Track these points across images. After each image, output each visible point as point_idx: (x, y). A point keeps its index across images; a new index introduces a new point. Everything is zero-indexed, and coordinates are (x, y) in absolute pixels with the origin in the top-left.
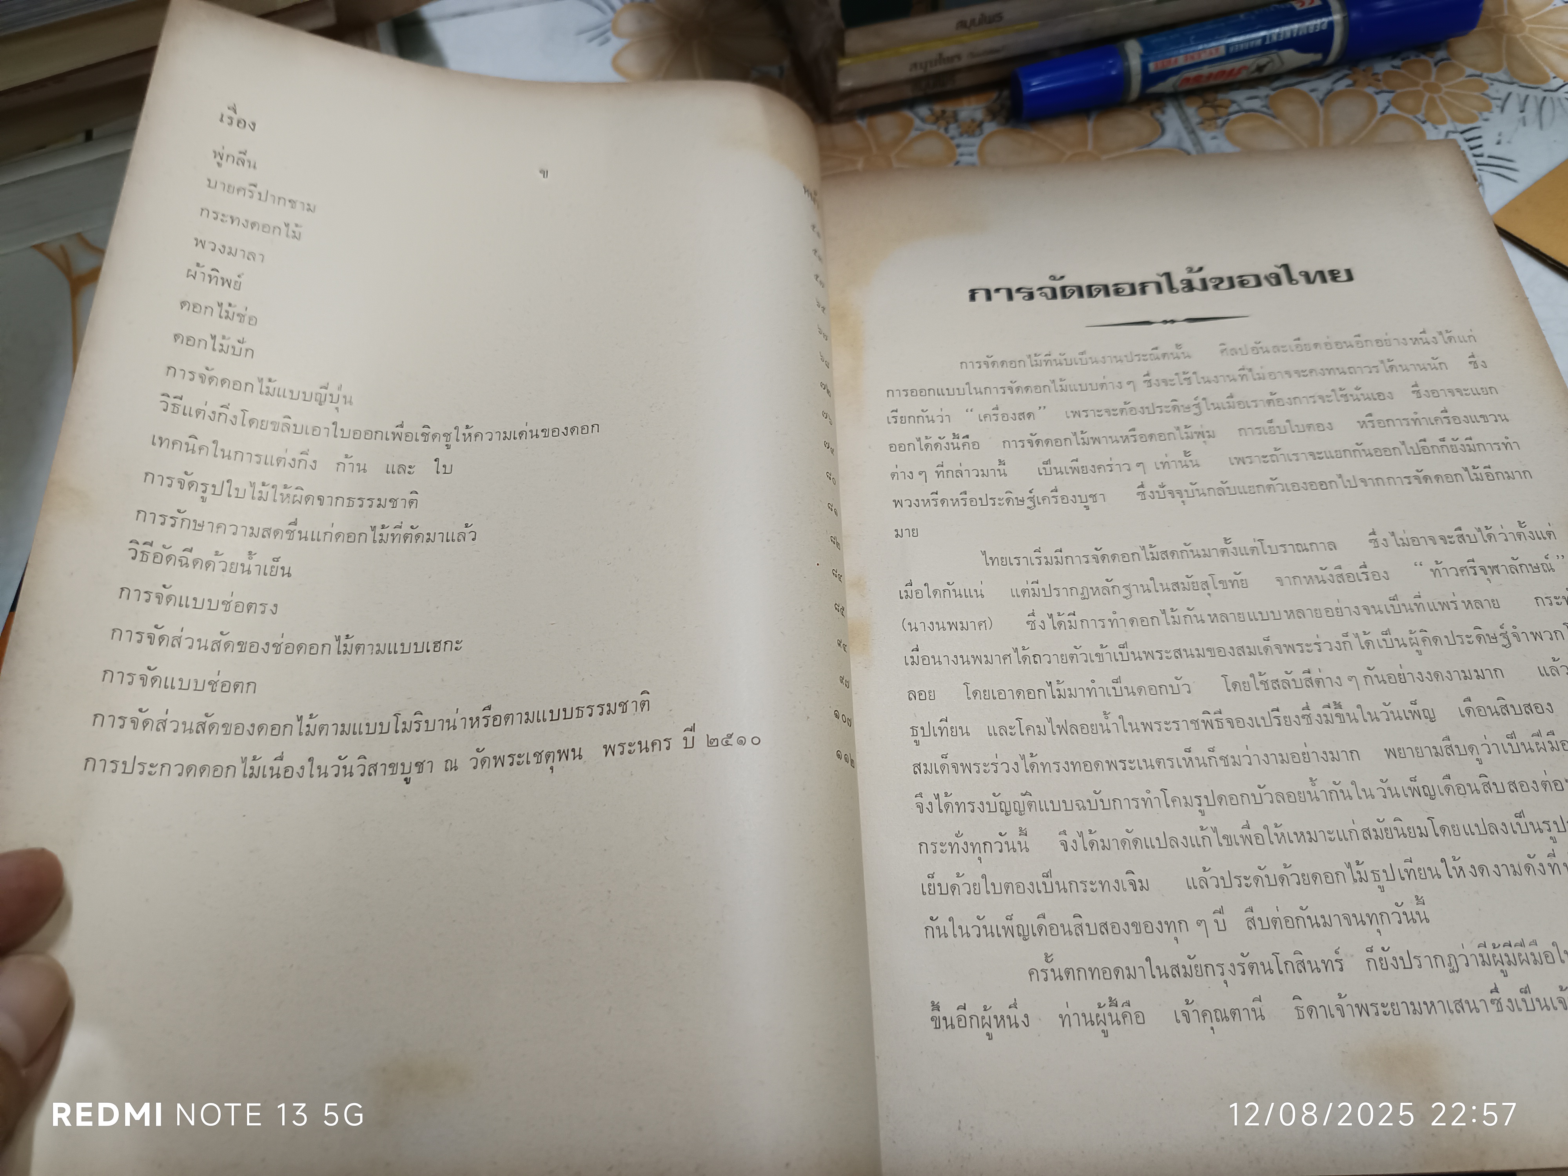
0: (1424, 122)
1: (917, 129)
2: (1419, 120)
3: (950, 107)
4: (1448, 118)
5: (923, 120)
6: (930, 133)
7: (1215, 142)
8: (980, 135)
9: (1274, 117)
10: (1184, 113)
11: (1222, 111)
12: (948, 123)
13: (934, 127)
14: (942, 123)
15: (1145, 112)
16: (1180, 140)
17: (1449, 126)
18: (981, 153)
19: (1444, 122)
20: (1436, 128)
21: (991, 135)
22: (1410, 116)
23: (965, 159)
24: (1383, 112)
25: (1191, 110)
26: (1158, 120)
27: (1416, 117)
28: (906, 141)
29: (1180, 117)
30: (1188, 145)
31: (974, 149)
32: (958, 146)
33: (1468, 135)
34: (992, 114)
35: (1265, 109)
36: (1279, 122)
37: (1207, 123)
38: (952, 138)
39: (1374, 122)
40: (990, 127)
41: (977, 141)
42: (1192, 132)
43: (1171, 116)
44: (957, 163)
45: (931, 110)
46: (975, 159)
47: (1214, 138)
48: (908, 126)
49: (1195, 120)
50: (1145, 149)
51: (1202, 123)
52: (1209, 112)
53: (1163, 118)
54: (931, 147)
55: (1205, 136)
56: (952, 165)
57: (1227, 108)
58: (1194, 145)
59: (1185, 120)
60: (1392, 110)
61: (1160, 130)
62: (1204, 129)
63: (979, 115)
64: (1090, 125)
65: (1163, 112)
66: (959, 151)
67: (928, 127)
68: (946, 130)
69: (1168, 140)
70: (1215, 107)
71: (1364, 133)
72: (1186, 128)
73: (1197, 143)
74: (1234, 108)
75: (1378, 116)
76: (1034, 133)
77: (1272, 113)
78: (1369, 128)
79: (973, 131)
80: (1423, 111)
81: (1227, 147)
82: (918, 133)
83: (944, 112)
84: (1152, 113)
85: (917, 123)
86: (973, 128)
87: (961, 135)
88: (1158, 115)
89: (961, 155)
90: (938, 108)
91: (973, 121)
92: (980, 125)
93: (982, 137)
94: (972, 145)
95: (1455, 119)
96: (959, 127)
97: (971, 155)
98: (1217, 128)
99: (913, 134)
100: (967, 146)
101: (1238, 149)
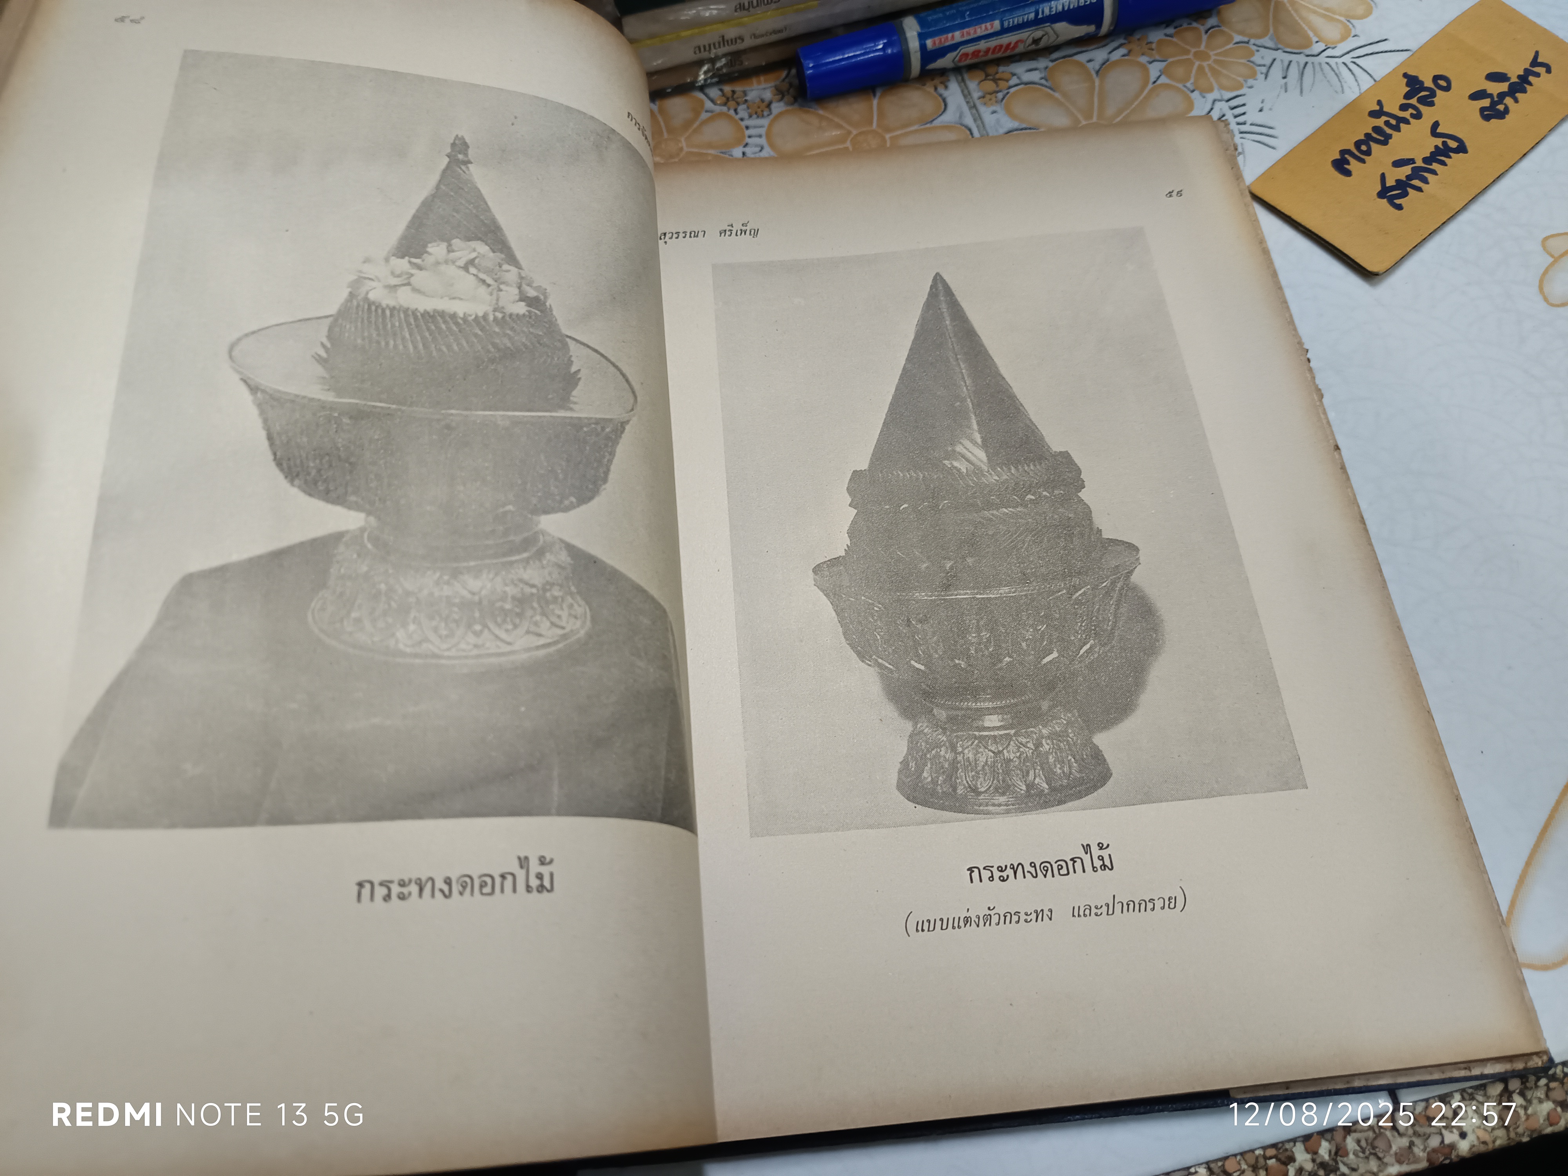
0: (1192, 91)
1: (707, 111)
2: (1188, 88)
3: (739, 88)
4: (1215, 85)
5: (712, 101)
6: (721, 115)
7: (995, 116)
8: (768, 115)
9: (1052, 89)
10: (966, 86)
11: (1002, 84)
12: (738, 104)
13: (725, 109)
14: (732, 103)
15: (929, 88)
16: (961, 115)
17: (1215, 94)
18: (768, 135)
19: (1210, 89)
20: (1203, 97)
21: (779, 116)
22: (1180, 85)
23: (752, 142)
24: (1155, 82)
25: (973, 84)
26: (941, 95)
27: (1185, 86)
28: (697, 123)
29: (962, 91)
30: (969, 121)
31: (762, 131)
32: (747, 128)
33: (1234, 103)
34: (781, 94)
35: (1043, 82)
36: (1056, 95)
37: (988, 97)
38: (742, 120)
39: (1146, 92)
40: (778, 107)
41: (765, 122)
42: (973, 107)
43: (953, 92)
45: (722, 91)
46: (763, 141)
47: (994, 112)
48: (698, 109)
49: (976, 94)
50: (928, 126)
51: (983, 97)
52: (990, 85)
53: (946, 93)
54: (720, 131)
55: (985, 112)
57: (1007, 80)
58: (975, 120)
59: (967, 95)
60: (1163, 80)
61: (943, 107)
62: (985, 104)
63: (768, 95)
64: (875, 102)
65: (946, 87)
66: (748, 132)
67: (718, 109)
68: (736, 111)
69: (948, 117)
70: (995, 80)
71: (1136, 103)
72: (968, 102)
73: (978, 118)
74: (1014, 80)
75: (1150, 86)
76: (821, 112)
77: (1050, 84)
78: (1141, 97)
79: (762, 111)
80: (1192, 80)
81: (1005, 122)
82: (709, 114)
83: (734, 92)
84: (936, 88)
85: (708, 105)
86: (762, 109)
87: (750, 116)
88: (941, 90)
89: (750, 137)
90: (727, 88)
91: (762, 101)
92: (769, 106)
93: (771, 117)
94: (762, 127)
95: (1223, 87)
96: (748, 108)
97: (760, 136)
98: (997, 102)
99: (704, 116)
100: (755, 127)
101: (1015, 124)
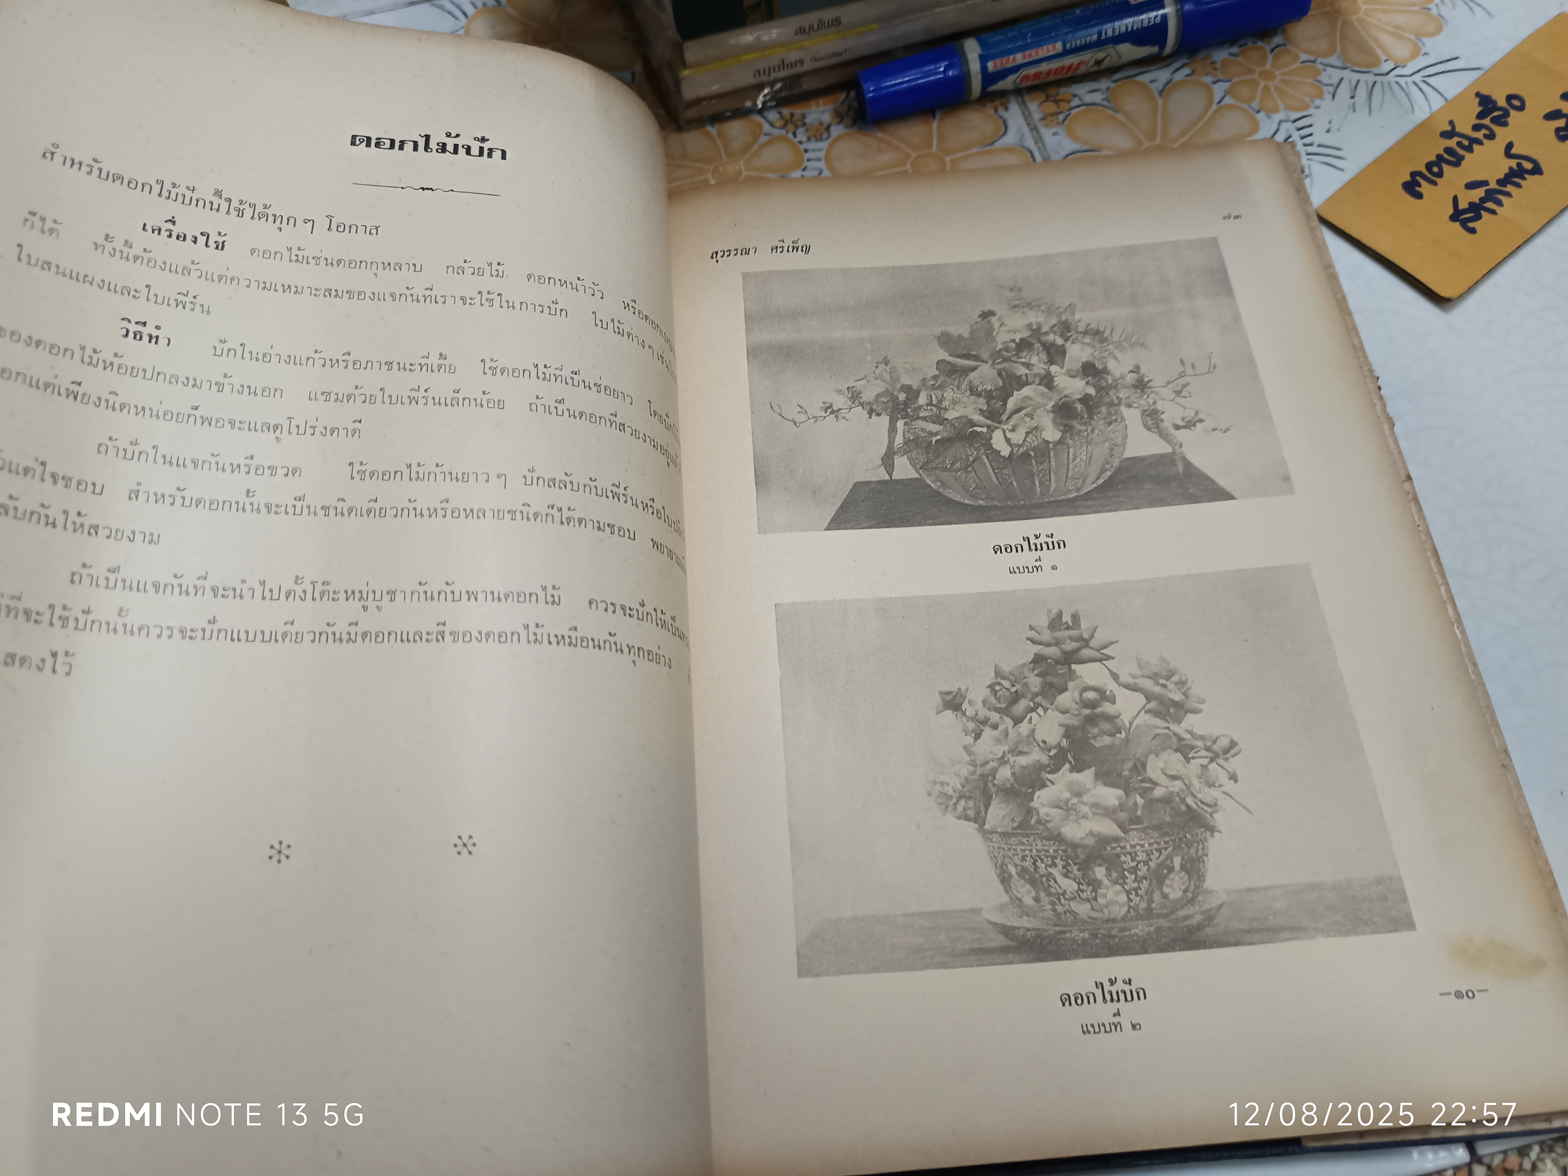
0: (1258, 112)
1: (766, 135)
2: (1254, 109)
3: (797, 111)
4: (1281, 106)
5: (772, 125)
6: (779, 138)
7: (1056, 138)
8: (827, 138)
9: (1112, 109)
10: (1028, 109)
11: (1064, 106)
12: (797, 127)
13: (783, 132)
14: (790, 127)
15: (989, 110)
16: (1022, 137)
17: (1281, 115)
18: (827, 158)
19: (1276, 110)
20: (1269, 118)
21: (838, 138)
22: (1245, 106)
23: (811, 165)
24: (1219, 103)
25: (1033, 107)
26: (1001, 117)
27: (1250, 107)
28: (756, 147)
29: (1023, 113)
30: (1030, 143)
31: (821, 154)
32: (806, 151)
33: (1300, 124)
34: (840, 117)
35: (1105, 103)
36: (1120, 116)
37: (1049, 119)
38: (801, 142)
39: (1210, 113)
40: (837, 130)
41: (824, 145)
42: (1034, 129)
43: (1014, 114)
44: (805, 169)
45: (780, 113)
46: (822, 165)
47: (1055, 134)
48: (757, 131)
49: (1037, 116)
50: (988, 148)
51: (1044, 119)
52: (1051, 107)
53: (1006, 115)
54: (779, 154)
55: (1047, 133)
56: (799, 171)
57: (1069, 102)
58: (1036, 142)
59: (1027, 116)
60: (1228, 100)
61: (1003, 130)
62: (1046, 126)
63: (827, 118)
64: (935, 125)
65: (1006, 109)
66: (807, 156)
67: (776, 132)
68: (795, 134)
69: (1010, 139)
70: (1057, 102)
71: (1201, 124)
72: (1028, 124)
73: (1039, 140)
74: (1075, 102)
75: (1214, 106)
76: (880, 135)
77: (1112, 106)
78: (1206, 118)
79: (821, 134)
80: (1257, 101)
81: (1067, 144)
82: (768, 138)
83: (792, 115)
84: (996, 110)
85: (767, 127)
86: (821, 132)
87: (809, 139)
88: (1001, 111)
89: (809, 160)
90: (786, 111)
91: (821, 124)
92: (828, 128)
93: (830, 140)
94: (820, 150)
95: (1289, 108)
96: (807, 131)
97: (819, 160)
98: (1058, 124)
99: (763, 139)
100: (814, 150)
101: (1077, 147)
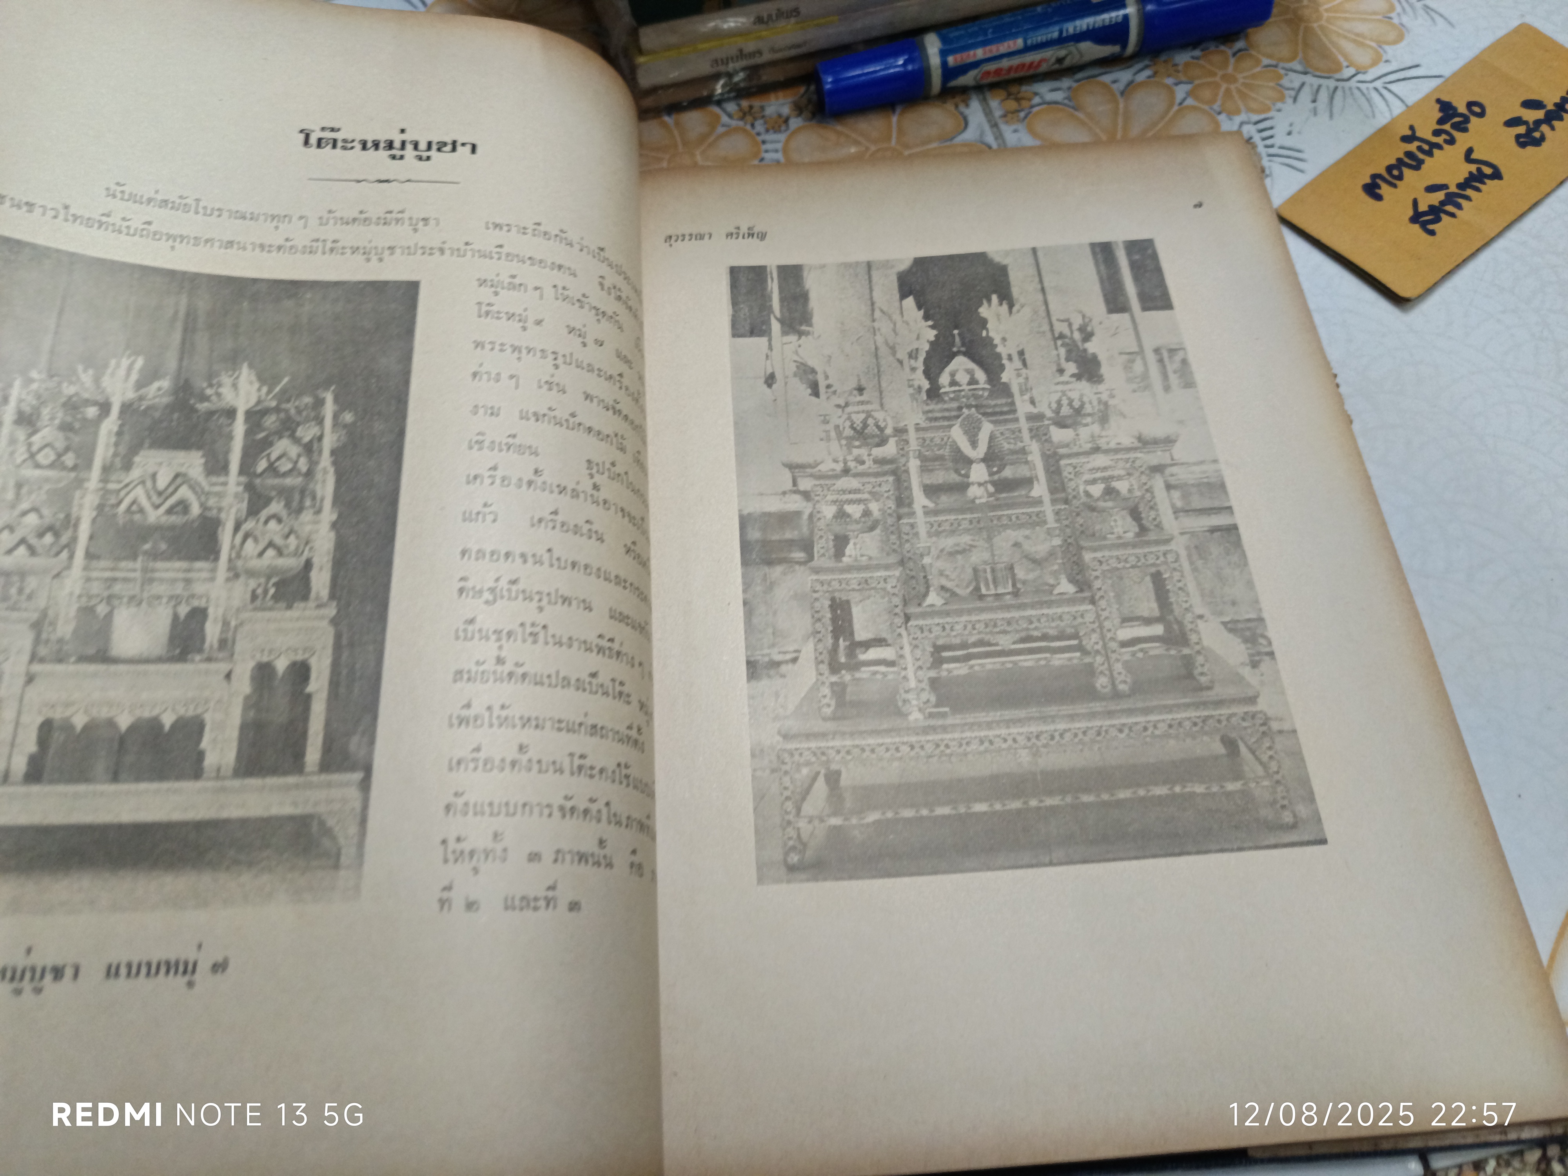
0: (1219, 113)
1: (723, 126)
2: (1214, 110)
3: (756, 103)
4: (1242, 107)
5: (730, 116)
6: (737, 130)
7: (1016, 136)
8: (786, 130)
9: (1073, 108)
10: (988, 104)
11: (1025, 103)
12: (755, 119)
13: (741, 123)
14: (749, 118)
15: (950, 106)
16: (982, 134)
17: (1243, 117)
18: (785, 151)
19: (1238, 112)
20: (1231, 119)
21: (798, 130)
22: (1206, 107)
23: (768, 156)
24: (1180, 104)
25: (995, 103)
26: (962, 114)
27: (1211, 108)
28: (712, 138)
29: (984, 110)
30: (990, 139)
31: (779, 146)
32: (764, 142)
33: (1262, 126)
34: (799, 109)
35: (1066, 101)
36: (1080, 115)
37: (1010, 115)
38: (758, 134)
39: (1171, 113)
40: (795, 123)
41: (782, 137)
42: (994, 125)
43: (975, 110)
44: (762, 160)
45: (739, 105)
46: (779, 156)
47: (1015, 131)
48: (714, 122)
49: (998, 113)
50: (948, 143)
51: (1004, 116)
52: (1012, 104)
53: (967, 111)
54: (737, 144)
55: (1007, 130)
56: (756, 162)
57: (1030, 100)
58: (996, 139)
59: (988, 113)
60: (1190, 102)
61: (963, 125)
62: (1007, 122)
63: (786, 110)
64: (894, 119)
65: (967, 106)
66: (764, 147)
67: (734, 123)
68: (753, 125)
69: (969, 135)
70: (1018, 100)
71: (1162, 124)
72: (989, 121)
73: (999, 136)
74: (1037, 100)
75: (1176, 108)
76: (839, 128)
77: (1073, 104)
78: (1167, 119)
79: (780, 126)
80: (1219, 103)
81: (1027, 140)
82: (725, 129)
83: (751, 107)
84: (957, 106)
85: (725, 119)
86: (779, 124)
87: (767, 131)
88: (962, 108)
89: (767, 151)
90: (745, 103)
91: (780, 116)
92: (786, 121)
93: (788, 133)
94: (778, 142)
95: (1250, 110)
96: (765, 123)
97: (776, 151)
98: (1018, 121)
99: (720, 130)
100: (772, 142)
101: (1038, 143)
